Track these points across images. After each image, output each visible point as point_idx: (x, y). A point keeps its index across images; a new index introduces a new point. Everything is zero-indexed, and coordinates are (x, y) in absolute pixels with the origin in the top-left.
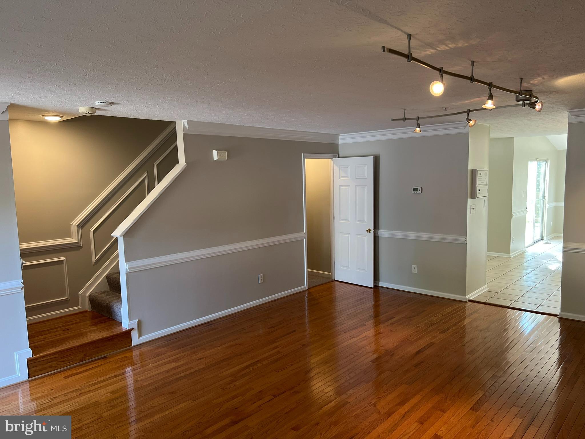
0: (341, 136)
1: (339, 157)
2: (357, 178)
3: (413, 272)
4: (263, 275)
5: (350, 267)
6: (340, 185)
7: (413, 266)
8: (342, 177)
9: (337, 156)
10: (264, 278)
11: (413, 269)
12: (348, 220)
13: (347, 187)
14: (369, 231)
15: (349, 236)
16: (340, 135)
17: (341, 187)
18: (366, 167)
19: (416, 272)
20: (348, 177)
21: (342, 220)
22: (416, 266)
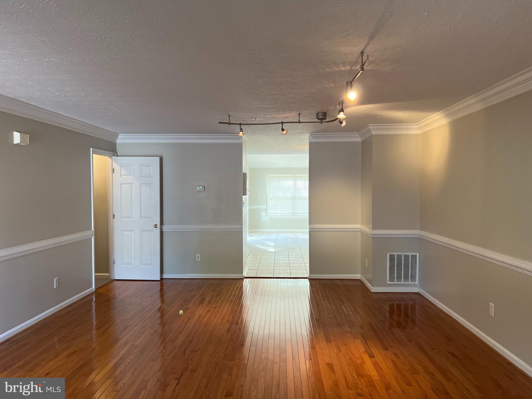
0: (120, 136)
1: (117, 156)
2: (141, 176)
3: (197, 260)
4: (58, 279)
5: (133, 263)
6: (121, 183)
7: (197, 255)
8: (124, 175)
9: (116, 155)
10: (59, 282)
11: (197, 258)
12: (131, 217)
13: (130, 185)
14: (156, 226)
15: (133, 233)
16: (120, 134)
17: (123, 185)
18: (152, 167)
19: (199, 260)
20: (131, 175)
21: (124, 217)
22: (199, 255)
